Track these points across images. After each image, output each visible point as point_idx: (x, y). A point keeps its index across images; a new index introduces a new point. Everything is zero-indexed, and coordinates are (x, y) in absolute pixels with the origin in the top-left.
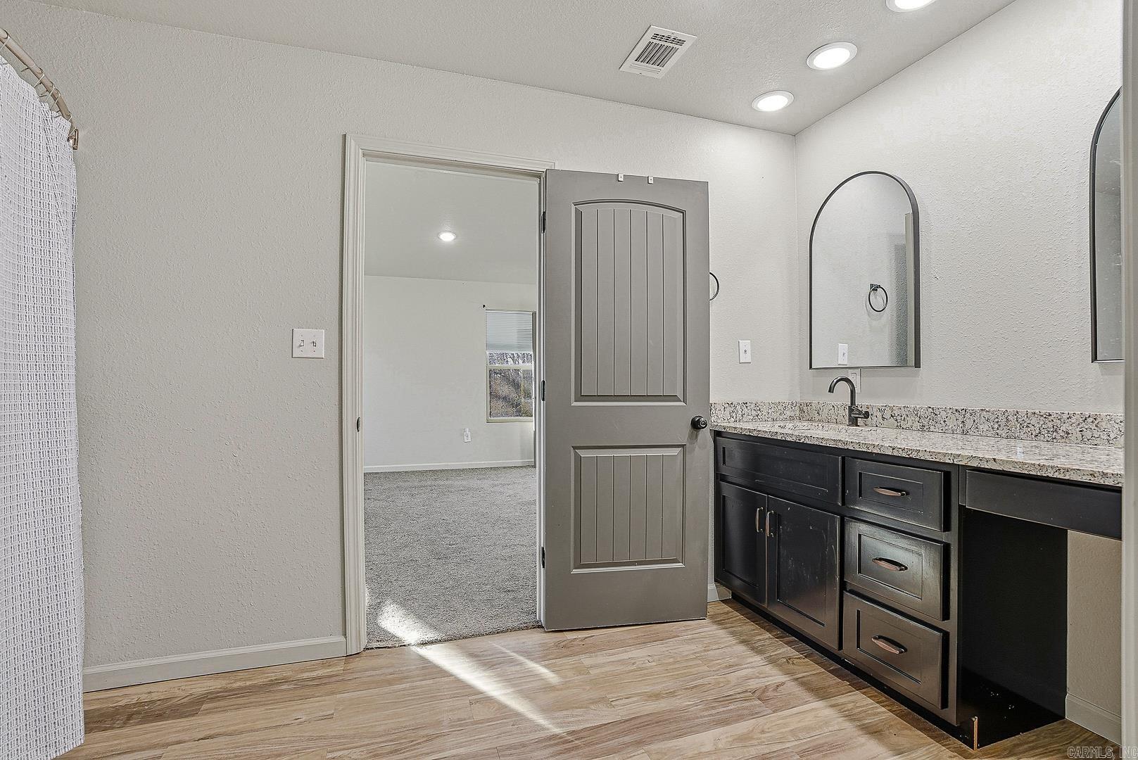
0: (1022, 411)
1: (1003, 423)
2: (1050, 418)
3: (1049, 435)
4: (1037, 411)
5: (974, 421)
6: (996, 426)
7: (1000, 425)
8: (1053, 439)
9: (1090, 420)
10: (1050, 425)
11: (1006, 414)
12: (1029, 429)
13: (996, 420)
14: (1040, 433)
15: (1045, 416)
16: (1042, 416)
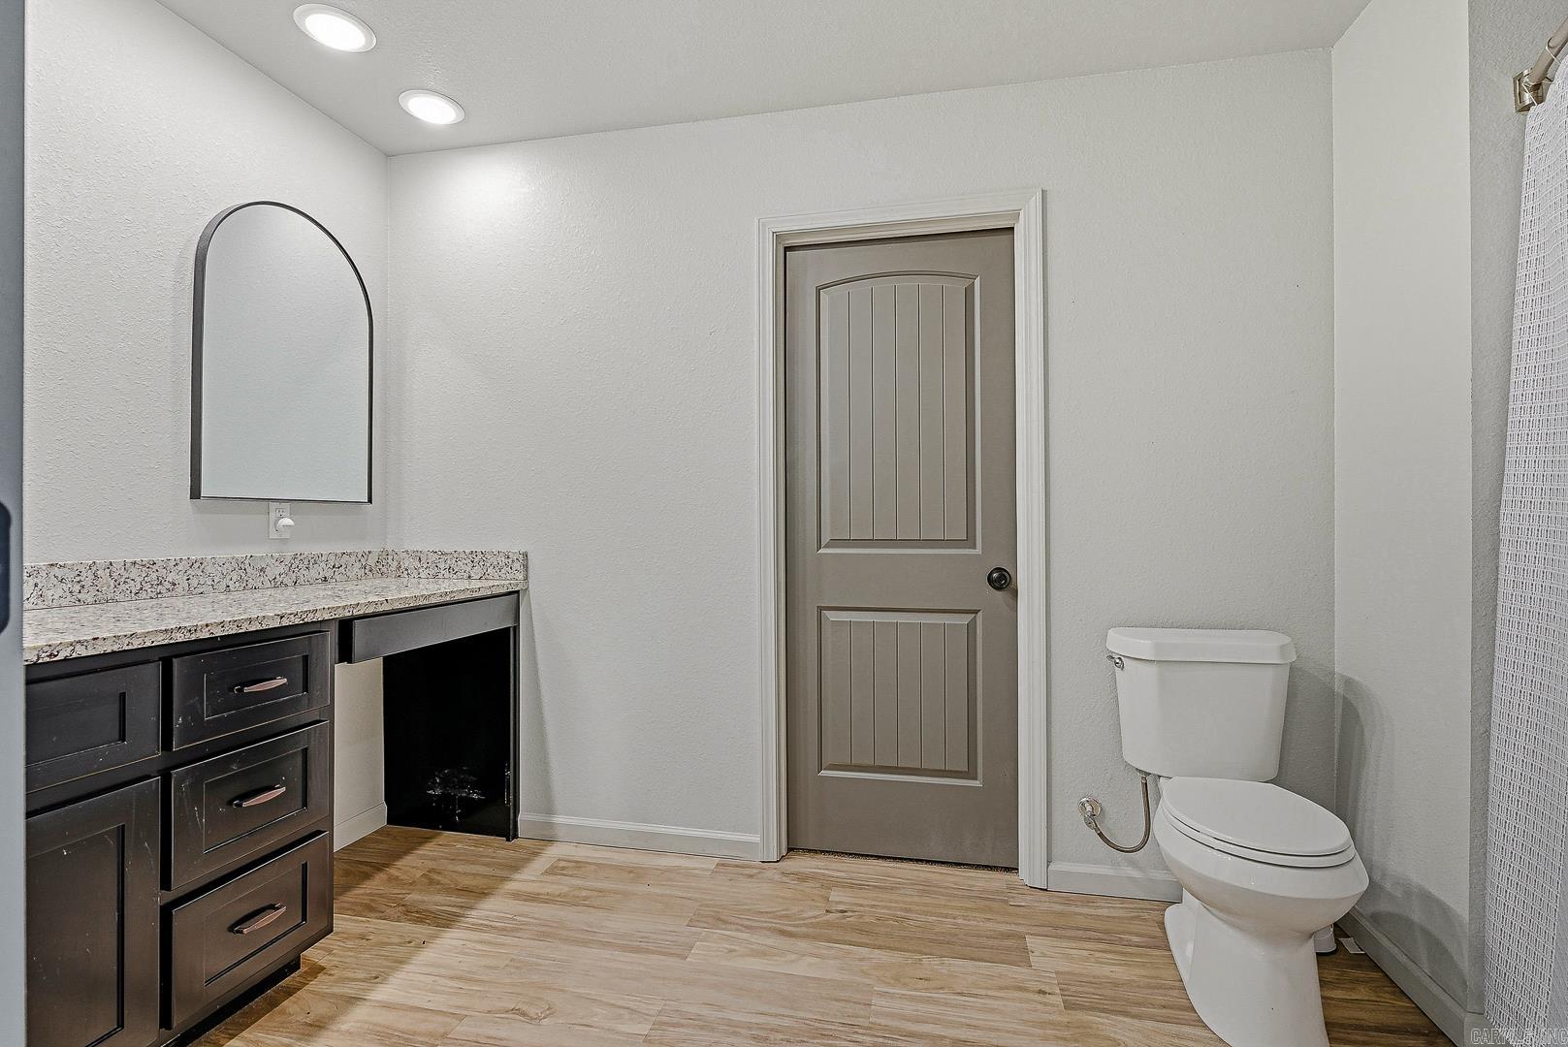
0: (118, 561)
1: (87, 582)
2: (155, 567)
3: (153, 590)
4: (138, 560)
5: (36, 585)
6: (77, 587)
7: (83, 587)
8: (157, 594)
9: (196, 565)
10: (154, 576)
11: (94, 569)
12: (127, 586)
13: (78, 579)
14: (141, 589)
15: (148, 565)
16: (144, 566)
